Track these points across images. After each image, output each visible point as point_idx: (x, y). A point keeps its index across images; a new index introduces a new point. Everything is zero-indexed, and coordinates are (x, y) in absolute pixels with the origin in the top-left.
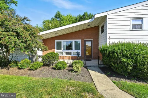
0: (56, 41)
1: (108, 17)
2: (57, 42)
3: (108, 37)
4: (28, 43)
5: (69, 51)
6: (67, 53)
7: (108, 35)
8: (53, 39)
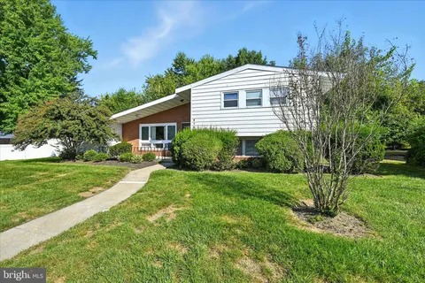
0: (141, 126)
1: (192, 92)
2: (143, 128)
3: (192, 120)
4: (92, 130)
5: (160, 142)
6: (158, 146)
7: (192, 117)
8: (136, 122)
